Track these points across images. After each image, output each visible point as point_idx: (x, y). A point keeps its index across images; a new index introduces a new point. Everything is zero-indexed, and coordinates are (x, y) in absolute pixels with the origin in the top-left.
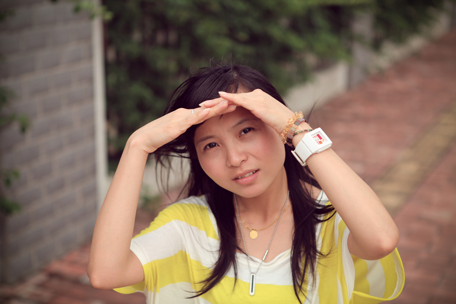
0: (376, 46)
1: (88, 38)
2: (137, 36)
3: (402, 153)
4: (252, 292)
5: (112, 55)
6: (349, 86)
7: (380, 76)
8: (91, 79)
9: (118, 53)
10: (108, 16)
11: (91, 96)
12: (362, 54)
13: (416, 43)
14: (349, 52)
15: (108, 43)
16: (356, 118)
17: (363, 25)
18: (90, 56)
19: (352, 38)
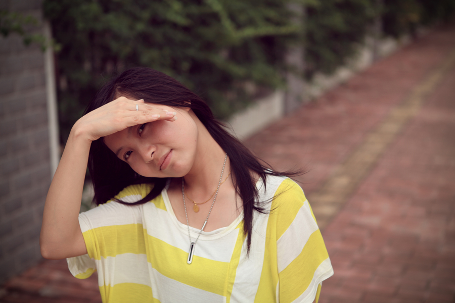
0: (308, 76)
1: (42, 67)
2: (87, 66)
3: (335, 169)
4: (190, 260)
5: (64, 84)
6: (286, 112)
7: (313, 103)
8: (45, 106)
9: (69, 82)
10: (58, 48)
11: (46, 121)
12: (295, 84)
13: (344, 74)
14: (284, 81)
15: (59, 72)
16: (293, 140)
17: (295, 57)
18: (44, 84)
19: (286, 69)
